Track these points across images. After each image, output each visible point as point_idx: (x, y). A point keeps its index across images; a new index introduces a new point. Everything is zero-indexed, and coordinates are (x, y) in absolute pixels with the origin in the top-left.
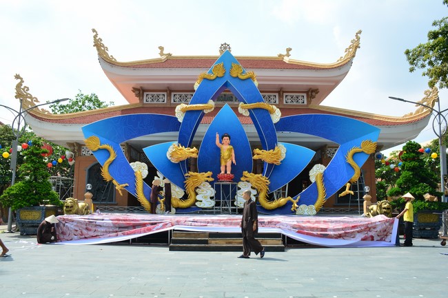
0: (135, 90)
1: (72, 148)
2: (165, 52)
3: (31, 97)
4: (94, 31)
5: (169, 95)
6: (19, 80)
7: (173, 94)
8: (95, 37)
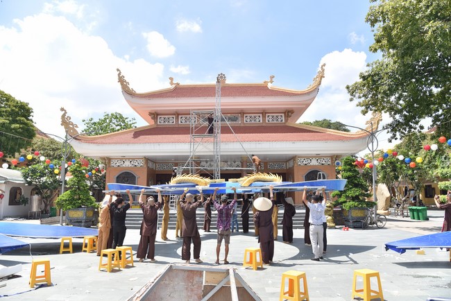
0: (150, 114)
1: (104, 161)
2: (174, 82)
3: (72, 124)
4: (118, 70)
5: (177, 118)
6: (64, 112)
7: (180, 116)
8: (119, 74)
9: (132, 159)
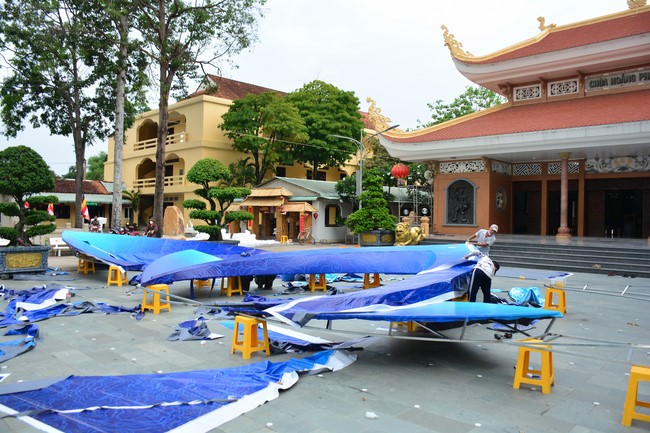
0: (501, 86)
2: (546, 24)
4: (443, 27)
5: (545, 87)
7: (549, 84)
8: (445, 34)
9: (468, 161)
